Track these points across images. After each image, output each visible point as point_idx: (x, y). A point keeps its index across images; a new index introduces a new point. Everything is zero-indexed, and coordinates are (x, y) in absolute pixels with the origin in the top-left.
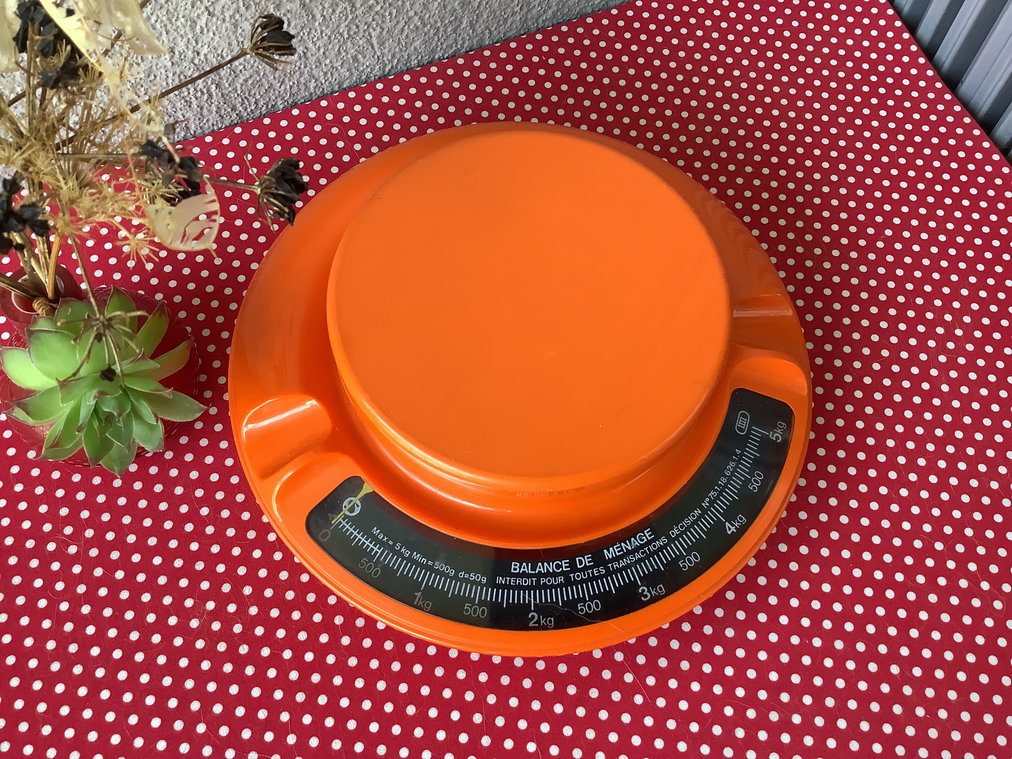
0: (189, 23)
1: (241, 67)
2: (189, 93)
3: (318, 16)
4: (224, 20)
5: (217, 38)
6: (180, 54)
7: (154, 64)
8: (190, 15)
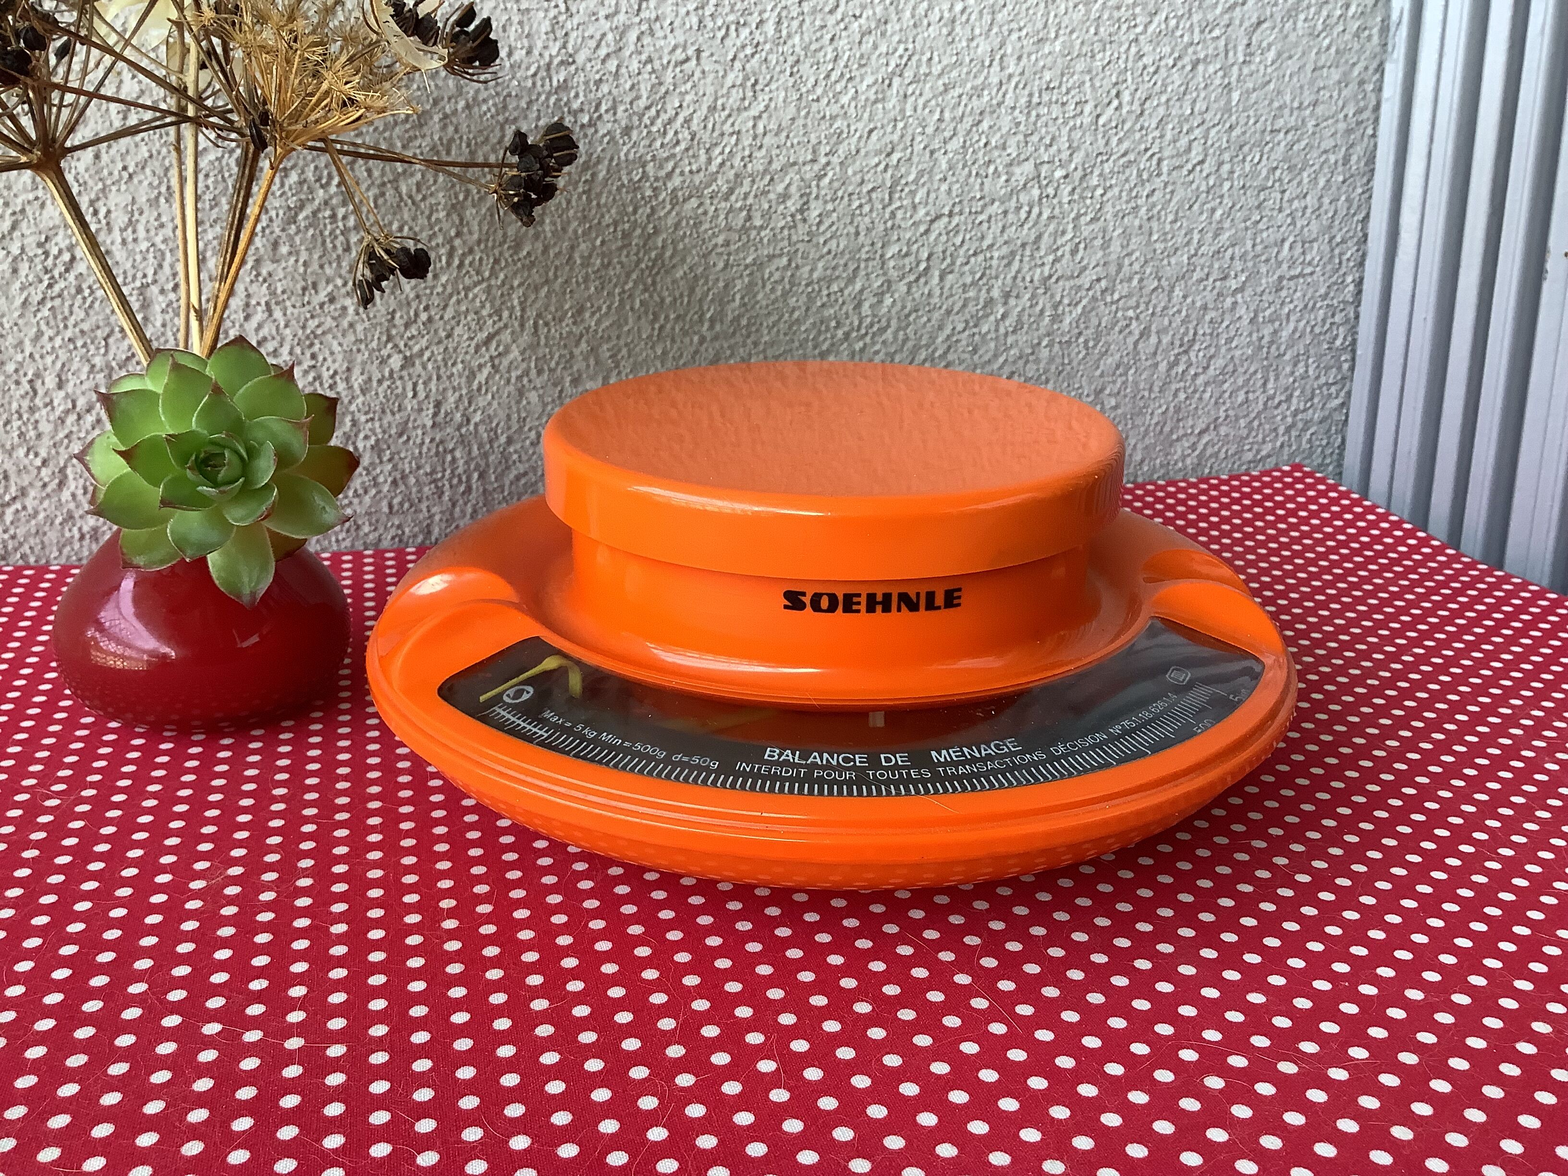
0: (467, 373)
1: (515, 457)
2: (443, 476)
4: (508, 381)
5: (495, 404)
6: (447, 414)
7: (412, 418)
8: (470, 362)
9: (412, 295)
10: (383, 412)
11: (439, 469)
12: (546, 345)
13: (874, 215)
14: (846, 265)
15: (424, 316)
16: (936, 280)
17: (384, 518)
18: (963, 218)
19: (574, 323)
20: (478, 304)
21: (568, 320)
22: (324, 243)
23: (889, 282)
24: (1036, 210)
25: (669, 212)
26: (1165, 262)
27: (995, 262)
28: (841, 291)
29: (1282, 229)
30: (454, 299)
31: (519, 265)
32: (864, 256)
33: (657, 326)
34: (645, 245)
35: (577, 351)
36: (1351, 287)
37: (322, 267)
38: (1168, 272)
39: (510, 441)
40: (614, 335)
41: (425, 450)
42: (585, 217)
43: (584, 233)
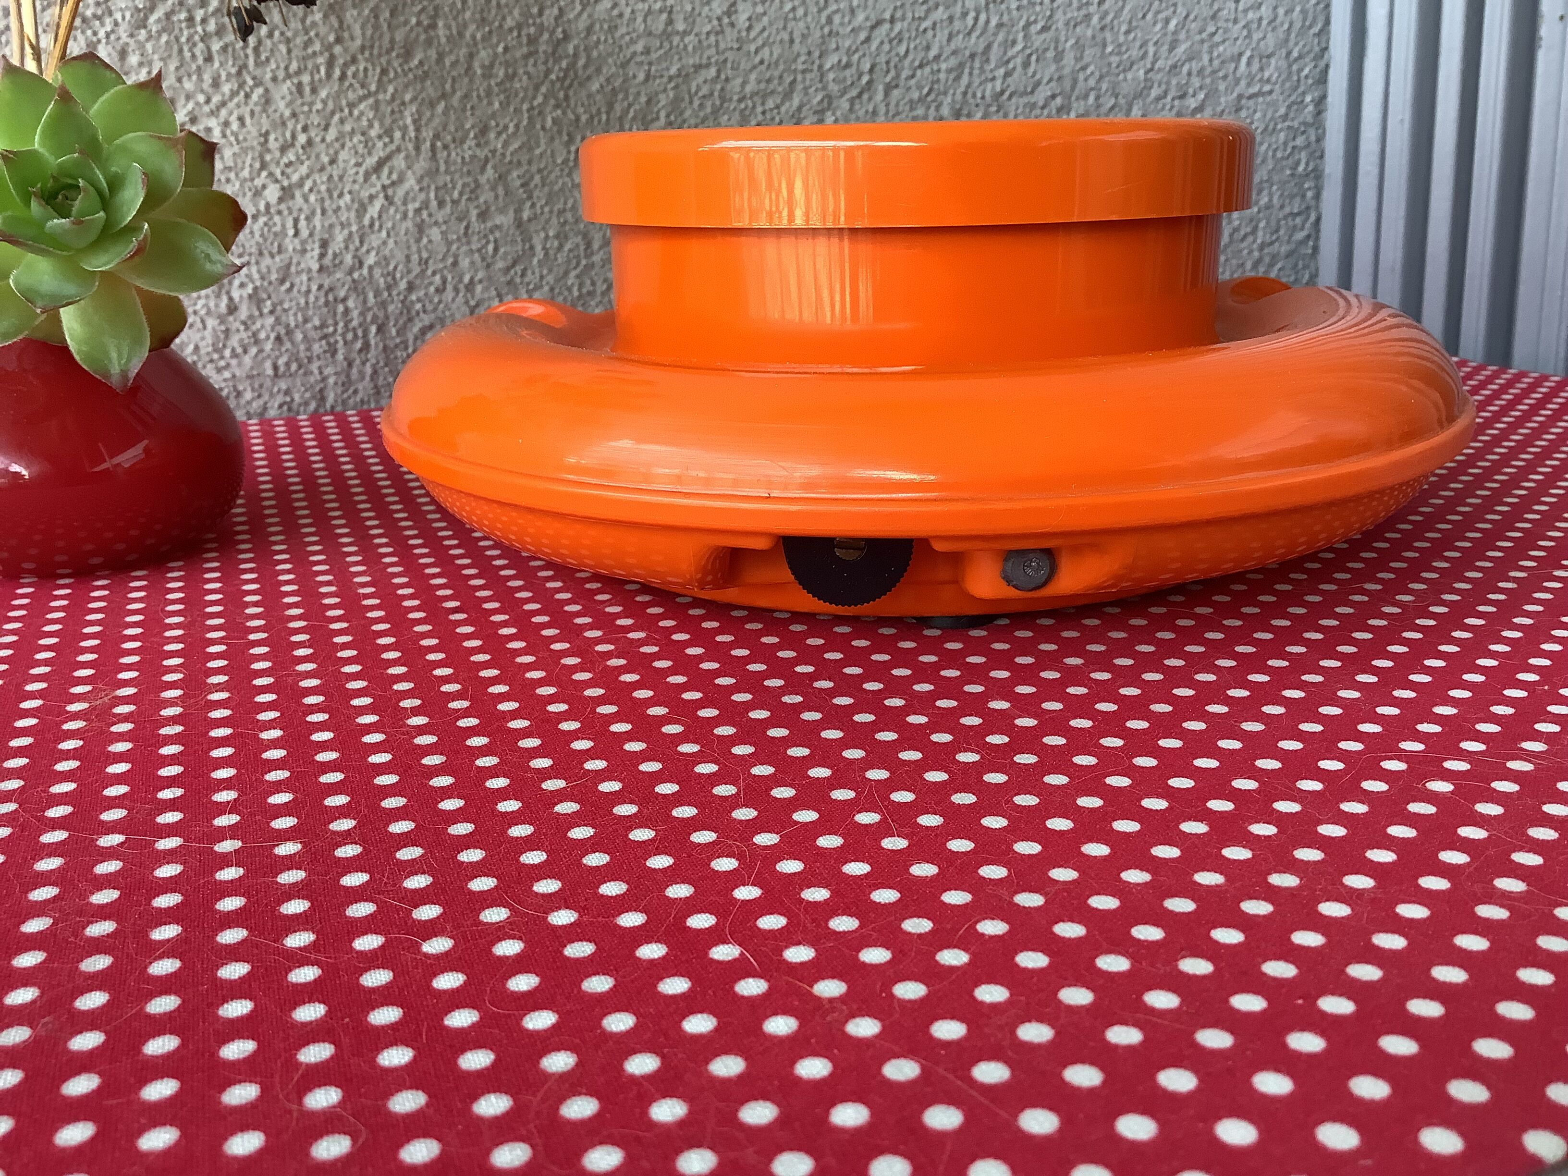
0: (356, 206)
1: (418, 306)
2: (335, 331)
3: (539, 248)
4: (405, 216)
5: (391, 242)
6: (335, 255)
7: (294, 261)
8: (359, 192)
9: (287, 113)
10: (261, 254)
11: (330, 321)
12: (447, 172)
13: (809, 19)
14: (781, 77)
15: (302, 139)
16: (880, 96)
17: (268, 383)
18: (905, 24)
19: (478, 145)
20: (365, 123)
21: (470, 142)
22: (181, 51)
23: (829, 97)
24: (983, 17)
25: (580, 14)
26: (1121, 77)
27: (942, 76)
28: (778, 107)
29: (1239, 42)
30: (336, 117)
31: (411, 76)
32: (800, 67)
33: (573, 149)
34: (554, 53)
35: (483, 180)
36: (1311, 108)
37: (179, 80)
38: (1125, 89)
39: (411, 287)
40: (524, 158)
41: (312, 298)
42: (483, 20)
43: (484, 39)
